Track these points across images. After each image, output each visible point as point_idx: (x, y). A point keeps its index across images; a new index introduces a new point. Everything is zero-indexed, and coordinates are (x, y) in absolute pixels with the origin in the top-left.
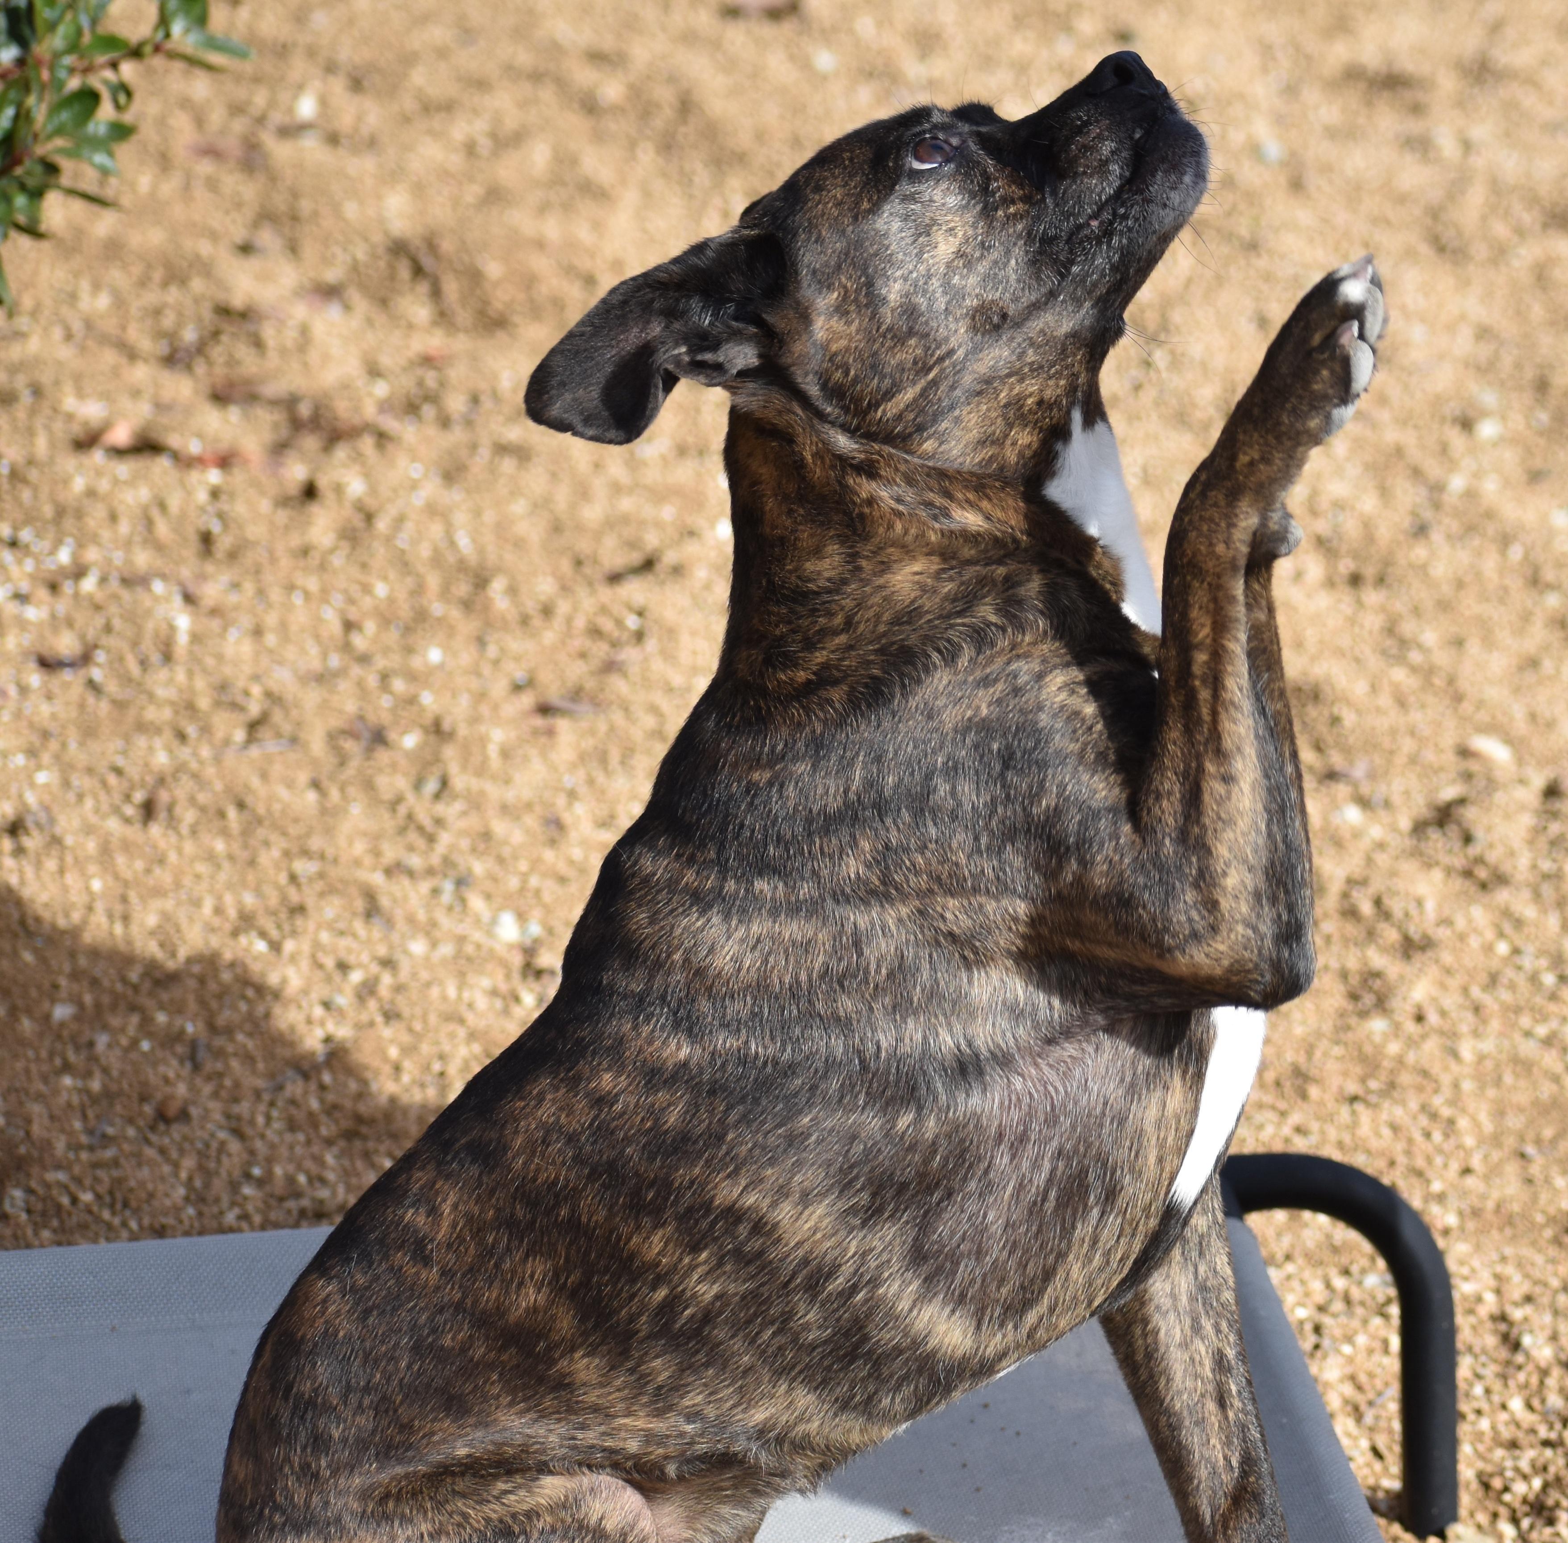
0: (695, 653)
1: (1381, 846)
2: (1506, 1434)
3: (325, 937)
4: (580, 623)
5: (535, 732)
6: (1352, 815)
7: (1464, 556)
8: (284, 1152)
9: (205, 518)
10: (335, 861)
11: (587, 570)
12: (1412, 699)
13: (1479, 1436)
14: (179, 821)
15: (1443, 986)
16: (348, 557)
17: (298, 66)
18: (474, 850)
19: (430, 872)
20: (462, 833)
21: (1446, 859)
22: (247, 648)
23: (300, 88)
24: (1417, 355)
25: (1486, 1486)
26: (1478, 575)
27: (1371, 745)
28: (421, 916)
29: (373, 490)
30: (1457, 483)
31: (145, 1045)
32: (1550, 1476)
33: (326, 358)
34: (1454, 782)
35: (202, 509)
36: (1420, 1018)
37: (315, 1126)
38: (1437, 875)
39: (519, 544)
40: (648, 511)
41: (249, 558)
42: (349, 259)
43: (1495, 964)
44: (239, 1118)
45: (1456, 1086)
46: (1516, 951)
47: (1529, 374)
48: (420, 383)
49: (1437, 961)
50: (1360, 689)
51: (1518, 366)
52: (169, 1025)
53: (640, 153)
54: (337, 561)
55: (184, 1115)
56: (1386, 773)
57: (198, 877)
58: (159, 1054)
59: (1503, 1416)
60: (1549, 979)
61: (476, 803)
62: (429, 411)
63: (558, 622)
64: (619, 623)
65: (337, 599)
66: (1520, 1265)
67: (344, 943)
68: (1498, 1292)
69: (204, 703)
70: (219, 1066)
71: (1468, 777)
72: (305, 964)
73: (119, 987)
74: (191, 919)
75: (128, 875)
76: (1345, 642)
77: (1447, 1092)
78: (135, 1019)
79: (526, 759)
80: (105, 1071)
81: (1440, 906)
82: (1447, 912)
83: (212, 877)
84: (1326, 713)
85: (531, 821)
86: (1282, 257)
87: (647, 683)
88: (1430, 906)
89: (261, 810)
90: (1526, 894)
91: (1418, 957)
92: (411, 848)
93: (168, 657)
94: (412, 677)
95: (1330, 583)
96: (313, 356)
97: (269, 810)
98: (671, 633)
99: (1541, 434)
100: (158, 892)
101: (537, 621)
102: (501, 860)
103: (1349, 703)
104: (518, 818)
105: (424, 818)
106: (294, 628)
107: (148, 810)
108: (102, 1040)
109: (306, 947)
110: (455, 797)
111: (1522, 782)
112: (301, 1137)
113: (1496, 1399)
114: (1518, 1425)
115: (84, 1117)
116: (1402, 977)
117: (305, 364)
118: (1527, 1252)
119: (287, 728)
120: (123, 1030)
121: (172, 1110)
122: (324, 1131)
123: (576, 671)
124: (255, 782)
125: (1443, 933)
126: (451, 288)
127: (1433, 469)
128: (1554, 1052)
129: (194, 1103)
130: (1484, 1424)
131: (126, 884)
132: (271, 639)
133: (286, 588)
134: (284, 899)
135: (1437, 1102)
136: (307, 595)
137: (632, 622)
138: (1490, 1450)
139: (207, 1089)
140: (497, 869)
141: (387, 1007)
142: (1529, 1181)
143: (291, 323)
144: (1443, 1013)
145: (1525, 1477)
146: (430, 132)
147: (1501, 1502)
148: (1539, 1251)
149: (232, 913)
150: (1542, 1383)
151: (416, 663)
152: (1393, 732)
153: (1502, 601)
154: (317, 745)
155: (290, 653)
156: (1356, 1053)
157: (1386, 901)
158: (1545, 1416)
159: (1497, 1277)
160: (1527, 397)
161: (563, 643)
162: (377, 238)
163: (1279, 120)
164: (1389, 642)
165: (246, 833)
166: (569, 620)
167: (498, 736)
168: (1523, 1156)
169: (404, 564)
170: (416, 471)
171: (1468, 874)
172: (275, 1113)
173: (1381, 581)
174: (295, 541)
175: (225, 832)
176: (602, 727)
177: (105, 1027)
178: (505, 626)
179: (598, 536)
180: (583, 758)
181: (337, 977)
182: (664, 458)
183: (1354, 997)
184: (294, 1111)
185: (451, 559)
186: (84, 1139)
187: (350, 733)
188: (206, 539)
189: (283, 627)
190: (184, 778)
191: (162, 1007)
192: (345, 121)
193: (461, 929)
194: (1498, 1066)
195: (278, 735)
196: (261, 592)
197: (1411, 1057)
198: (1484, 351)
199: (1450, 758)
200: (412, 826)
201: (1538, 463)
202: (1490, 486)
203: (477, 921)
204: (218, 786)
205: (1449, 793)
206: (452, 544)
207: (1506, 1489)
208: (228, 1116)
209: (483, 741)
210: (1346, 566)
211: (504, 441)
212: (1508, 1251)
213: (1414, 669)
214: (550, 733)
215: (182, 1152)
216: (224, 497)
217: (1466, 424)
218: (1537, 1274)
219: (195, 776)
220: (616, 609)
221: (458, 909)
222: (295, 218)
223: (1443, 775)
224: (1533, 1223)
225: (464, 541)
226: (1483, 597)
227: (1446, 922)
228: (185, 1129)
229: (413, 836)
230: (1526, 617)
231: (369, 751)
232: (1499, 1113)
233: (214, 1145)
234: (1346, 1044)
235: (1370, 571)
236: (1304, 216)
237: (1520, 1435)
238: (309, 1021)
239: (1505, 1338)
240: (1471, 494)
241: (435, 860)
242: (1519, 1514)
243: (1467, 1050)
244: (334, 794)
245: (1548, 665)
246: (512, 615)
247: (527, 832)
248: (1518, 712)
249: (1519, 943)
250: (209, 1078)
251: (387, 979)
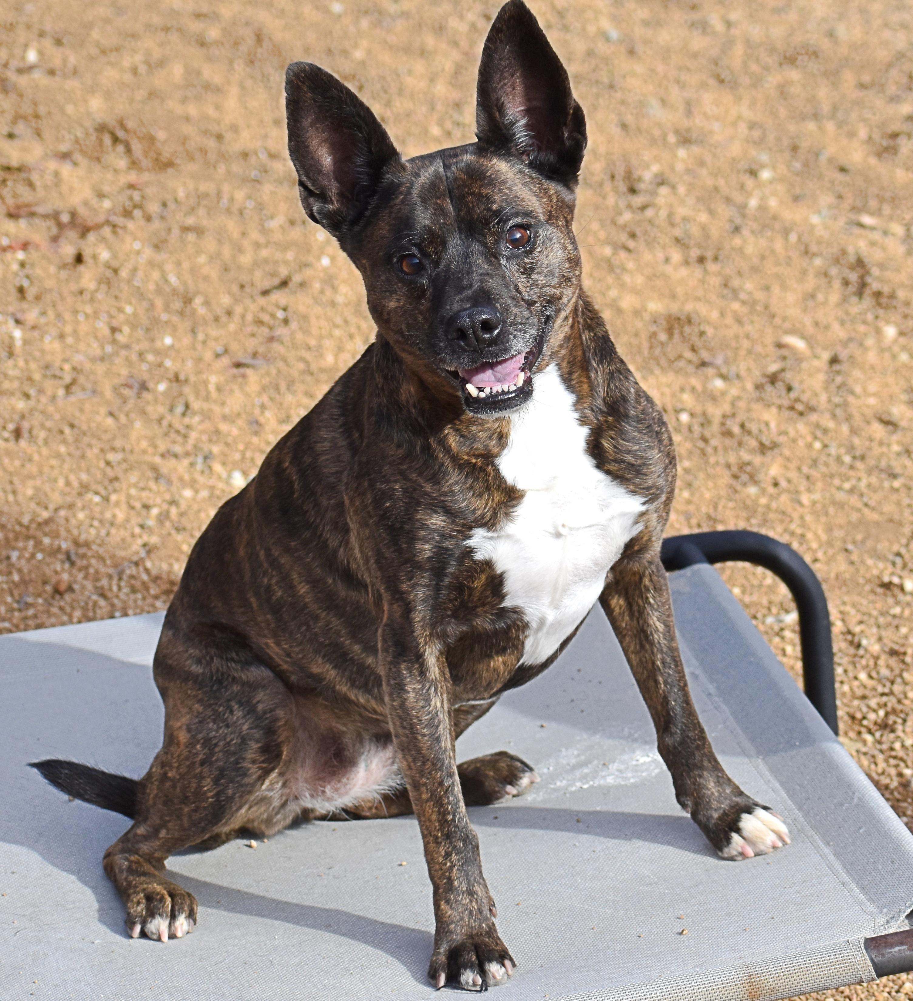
0: (320, 328)
1: (739, 398)
2: (859, 692)
3: (133, 492)
4: (249, 317)
5: (234, 377)
6: (719, 384)
7: (763, 242)
8: (131, 603)
9: (18, 279)
10: (132, 451)
11: (248, 289)
12: (745, 319)
13: (844, 694)
14: (37, 437)
15: (786, 468)
16: (107, 293)
17: (22, 35)
18: (210, 441)
19: (187, 454)
20: (202, 432)
21: (778, 402)
22: (57, 346)
23: (26, 46)
24: (718, 137)
25: (853, 718)
26: (773, 252)
27: (724, 345)
28: (187, 477)
29: (115, 256)
30: (753, 203)
31: (39, 556)
32: (889, 708)
33: (71, 189)
34: (775, 362)
35: (16, 274)
36: (776, 484)
37: (147, 589)
38: (774, 410)
39: (206, 278)
40: (278, 255)
41: (48, 298)
42: (72, 137)
43: (814, 454)
44: (102, 588)
45: (802, 518)
46: (825, 446)
47: (786, 142)
48: (131, 198)
49: (781, 455)
50: (714, 315)
51: (778, 139)
52: (52, 545)
53: (236, 66)
54: (100, 296)
55: (70, 589)
56: (735, 360)
57: (52, 467)
58: (48, 560)
59: (856, 683)
60: (847, 459)
61: (207, 416)
62: (137, 213)
63: (236, 318)
64: (273, 316)
65: (104, 317)
66: (854, 605)
67: (144, 494)
68: (843, 620)
69: (37, 376)
70: (85, 562)
71: (784, 358)
72: (124, 506)
73: (17, 528)
74: (53, 490)
75: (11, 469)
76: (700, 293)
77: (797, 521)
78: (31, 543)
79: (231, 391)
80: (20, 571)
81: (778, 425)
82: (783, 428)
83: (61, 467)
84: (696, 330)
85: (240, 422)
86: (629, 91)
87: (295, 346)
88: (773, 425)
89: (84, 427)
90: (827, 416)
91: (769, 454)
92: (174, 442)
93: (11, 354)
94: (157, 352)
95: (686, 263)
96: (64, 188)
97: (89, 427)
98: (305, 318)
99: (798, 174)
100: (30, 477)
101: (224, 319)
102: (227, 444)
103: (708, 323)
104: (234, 422)
105: (177, 425)
106: (82, 333)
107: (17, 434)
108: (15, 555)
109: (123, 498)
110: (195, 413)
111: (816, 357)
112: (139, 596)
113: (851, 675)
114: (865, 687)
115: (12, 595)
116: (763, 464)
117: (60, 193)
118: (856, 599)
119: (89, 386)
120: (25, 549)
121: (63, 587)
122: (152, 592)
123: (251, 344)
124: (77, 414)
125: (782, 439)
126: (137, 147)
127: (738, 197)
128: (856, 497)
129: (75, 582)
130: (846, 688)
131: (11, 474)
132: (70, 340)
133: (73, 312)
134: (105, 474)
135: (793, 527)
136: (87, 315)
137: (280, 314)
138: (851, 701)
139: (80, 576)
140: (226, 449)
141: (176, 525)
142: (852, 563)
143: (48, 172)
144: (789, 481)
145: (875, 711)
146: (110, 63)
147: (862, 725)
148: (864, 597)
149: (76, 484)
150: (876, 664)
151: (158, 344)
152: (737, 337)
153: (788, 264)
154: (108, 394)
155: (82, 346)
156: (742, 505)
157: (747, 425)
158: (880, 681)
159: (842, 613)
160: (787, 155)
161: (241, 330)
162: (88, 124)
163: (614, 18)
164: (725, 291)
165: (77, 440)
166: (243, 317)
167: (213, 379)
168: (846, 550)
169: (140, 294)
170: (137, 246)
171: (792, 408)
172: (123, 584)
173: (716, 259)
174: (74, 287)
175: (64, 442)
176: (274, 371)
177: (14, 549)
178: (205, 322)
179: (251, 271)
180: (264, 389)
181: (144, 512)
182: (281, 227)
183: (736, 477)
184: (133, 582)
185: (168, 289)
186: (15, 605)
187: (128, 386)
188: (21, 290)
189: (75, 332)
190: (36, 414)
191: (46, 535)
192: (57, 62)
193: (212, 482)
194: (824, 506)
195: (84, 389)
196: (59, 316)
197: (774, 505)
198: (756, 134)
199: (771, 349)
200: (172, 431)
201: (798, 191)
202: (773, 203)
203: (220, 478)
204: (57, 417)
205: (773, 368)
206: (166, 281)
207: (864, 718)
208: (96, 588)
209: (206, 383)
210: (694, 253)
211: (186, 225)
212: (846, 599)
213: (744, 303)
214: (244, 376)
215: (73, 608)
216: (28, 266)
217: (753, 173)
218: (864, 609)
219: (43, 412)
220: (270, 308)
221: (207, 471)
222: (37, 116)
223: (768, 359)
224: (858, 584)
225: (173, 279)
226: (777, 263)
227: (785, 433)
228: (73, 596)
229: (173, 435)
230: (804, 272)
231: (139, 396)
232: (829, 529)
233: (91, 604)
234: (736, 501)
235: (709, 254)
236: (639, 69)
237: (867, 693)
238: (133, 536)
239: (851, 643)
240: (762, 208)
241: (189, 447)
242: (873, 730)
243: (805, 499)
244: (123, 419)
245: (820, 297)
246: (210, 317)
247: (240, 429)
248: (808, 321)
249: (826, 442)
250: (80, 570)
251: (174, 511)
